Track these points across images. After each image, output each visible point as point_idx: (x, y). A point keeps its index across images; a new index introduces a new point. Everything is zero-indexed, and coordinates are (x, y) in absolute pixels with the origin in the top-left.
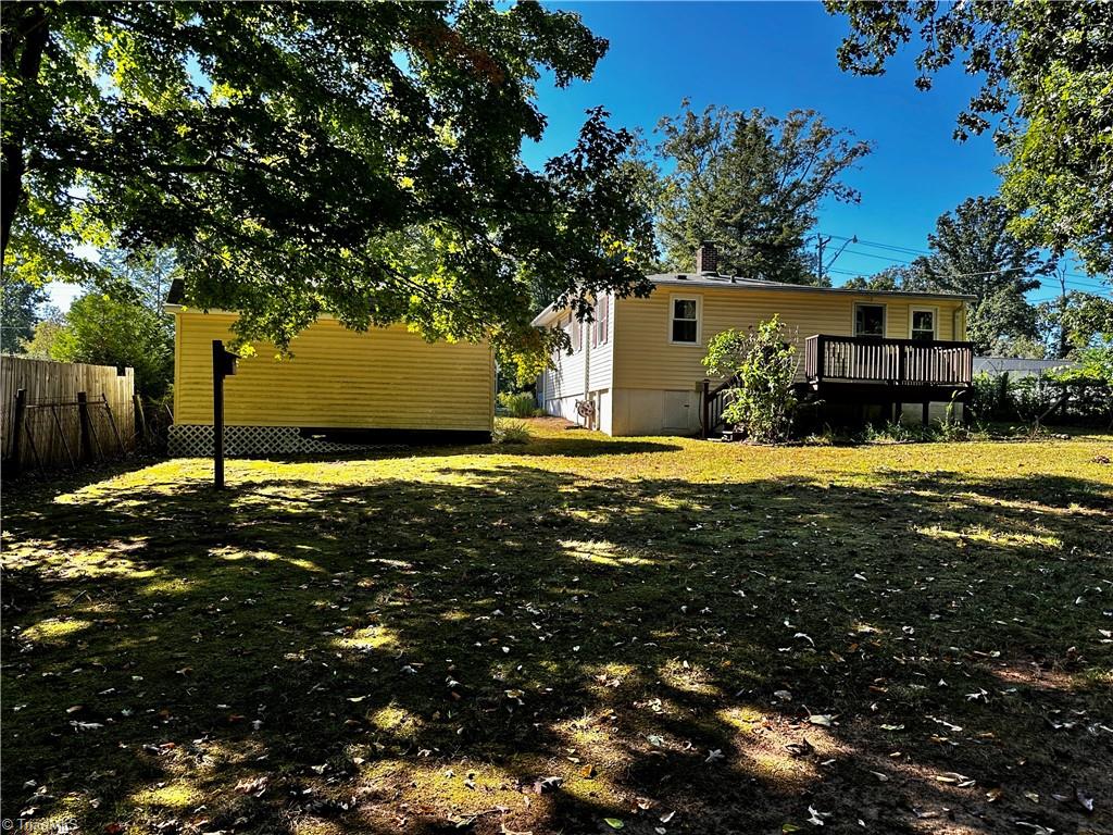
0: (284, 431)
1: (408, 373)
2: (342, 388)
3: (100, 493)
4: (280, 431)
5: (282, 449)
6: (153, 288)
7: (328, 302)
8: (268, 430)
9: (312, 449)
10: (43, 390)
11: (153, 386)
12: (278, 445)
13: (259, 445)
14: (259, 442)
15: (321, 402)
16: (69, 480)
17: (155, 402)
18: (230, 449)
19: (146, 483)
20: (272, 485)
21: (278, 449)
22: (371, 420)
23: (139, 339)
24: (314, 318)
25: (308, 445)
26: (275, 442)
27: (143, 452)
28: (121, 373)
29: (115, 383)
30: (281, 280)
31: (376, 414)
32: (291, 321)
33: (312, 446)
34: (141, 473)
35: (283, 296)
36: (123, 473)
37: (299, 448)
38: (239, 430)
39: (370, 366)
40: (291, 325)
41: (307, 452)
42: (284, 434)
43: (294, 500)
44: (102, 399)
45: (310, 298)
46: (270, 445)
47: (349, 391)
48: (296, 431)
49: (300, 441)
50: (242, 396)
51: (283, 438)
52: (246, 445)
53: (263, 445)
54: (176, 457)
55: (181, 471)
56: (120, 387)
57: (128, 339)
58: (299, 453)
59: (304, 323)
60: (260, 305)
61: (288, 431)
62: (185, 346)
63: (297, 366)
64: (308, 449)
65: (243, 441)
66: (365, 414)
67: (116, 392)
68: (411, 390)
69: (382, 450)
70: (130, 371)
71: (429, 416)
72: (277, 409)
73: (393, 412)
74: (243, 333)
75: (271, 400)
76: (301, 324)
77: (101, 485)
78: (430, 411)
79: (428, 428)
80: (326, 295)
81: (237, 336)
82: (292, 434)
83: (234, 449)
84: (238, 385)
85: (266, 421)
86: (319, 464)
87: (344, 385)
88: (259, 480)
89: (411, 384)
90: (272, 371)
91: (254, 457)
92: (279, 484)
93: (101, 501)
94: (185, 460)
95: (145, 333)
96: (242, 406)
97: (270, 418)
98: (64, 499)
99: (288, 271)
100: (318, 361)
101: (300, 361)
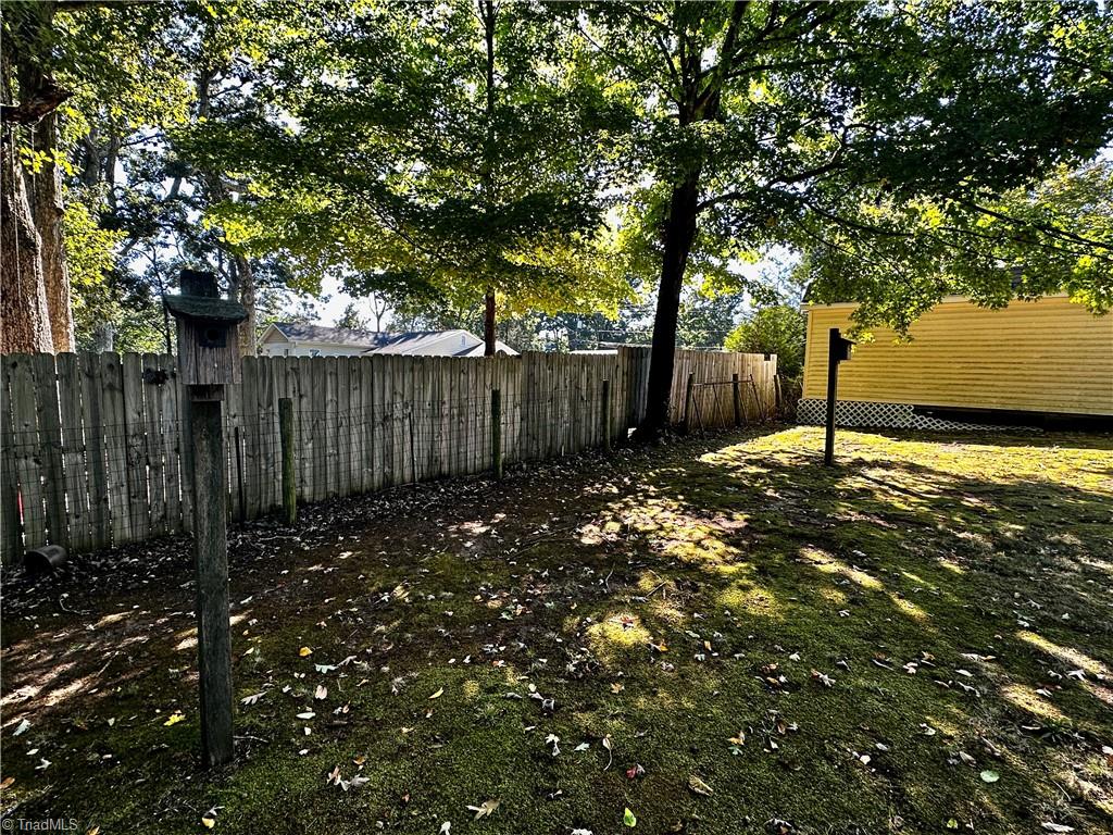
0: (898, 407)
1: (1047, 351)
2: (963, 368)
3: (734, 454)
4: (894, 407)
5: (895, 423)
6: (797, 294)
7: (957, 280)
8: (882, 406)
9: (925, 426)
10: (710, 372)
11: (790, 368)
12: (892, 420)
13: (873, 419)
14: (873, 416)
15: (936, 382)
16: (720, 438)
17: (791, 380)
18: (847, 420)
19: (771, 448)
20: (880, 466)
21: (891, 423)
22: (994, 400)
23: (784, 332)
24: (939, 300)
25: (921, 422)
26: (888, 416)
27: (779, 419)
28: (767, 358)
29: (762, 367)
30: (903, 265)
31: (1002, 395)
32: (912, 305)
33: (925, 423)
34: (770, 438)
35: (906, 281)
36: (757, 437)
37: (912, 424)
38: (856, 405)
39: (997, 346)
40: (912, 309)
41: (920, 428)
42: (897, 410)
43: (904, 491)
44: (750, 379)
45: (937, 279)
46: (884, 420)
47: (972, 371)
48: (910, 408)
49: (913, 417)
50: (861, 376)
51: (896, 413)
52: (862, 418)
53: (876, 419)
54: (803, 424)
55: (802, 439)
56: (765, 369)
57: (776, 332)
58: (911, 429)
59: (926, 306)
60: (881, 293)
61: (902, 407)
62: (814, 336)
63: (914, 349)
64: (921, 425)
65: (859, 415)
66: (989, 394)
67: (762, 372)
68: (1052, 370)
69: (1008, 432)
70: (774, 357)
71: (1075, 398)
72: (893, 388)
73: (1024, 393)
74: (862, 321)
75: (886, 380)
76: (924, 306)
77: (738, 447)
78: (1078, 393)
79: (1073, 411)
80: (956, 273)
81: (856, 324)
82: (905, 411)
83: (850, 421)
84: (858, 366)
85: (881, 398)
86: (933, 444)
87: (965, 365)
88: (868, 458)
89: (1052, 363)
90: (889, 354)
91: (867, 430)
92: (887, 466)
93: (731, 463)
94: (809, 429)
95: (789, 328)
96: (860, 384)
97: (885, 395)
98: (707, 458)
99: (912, 254)
100: (937, 343)
101: (918, 343)
